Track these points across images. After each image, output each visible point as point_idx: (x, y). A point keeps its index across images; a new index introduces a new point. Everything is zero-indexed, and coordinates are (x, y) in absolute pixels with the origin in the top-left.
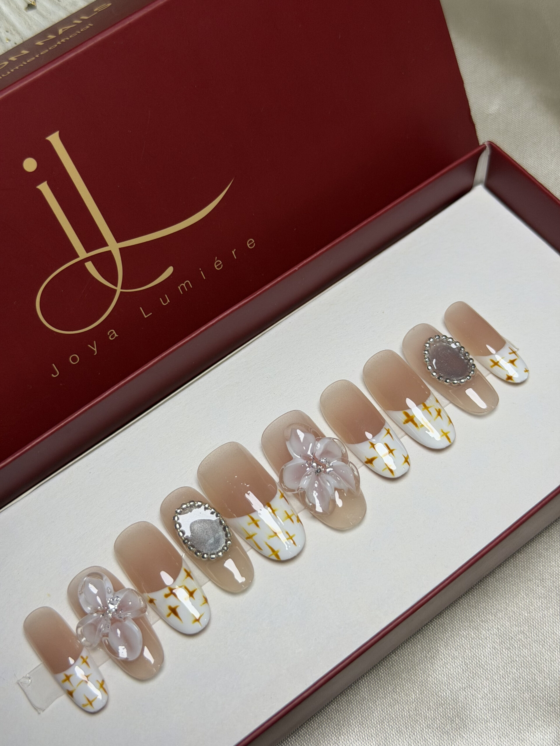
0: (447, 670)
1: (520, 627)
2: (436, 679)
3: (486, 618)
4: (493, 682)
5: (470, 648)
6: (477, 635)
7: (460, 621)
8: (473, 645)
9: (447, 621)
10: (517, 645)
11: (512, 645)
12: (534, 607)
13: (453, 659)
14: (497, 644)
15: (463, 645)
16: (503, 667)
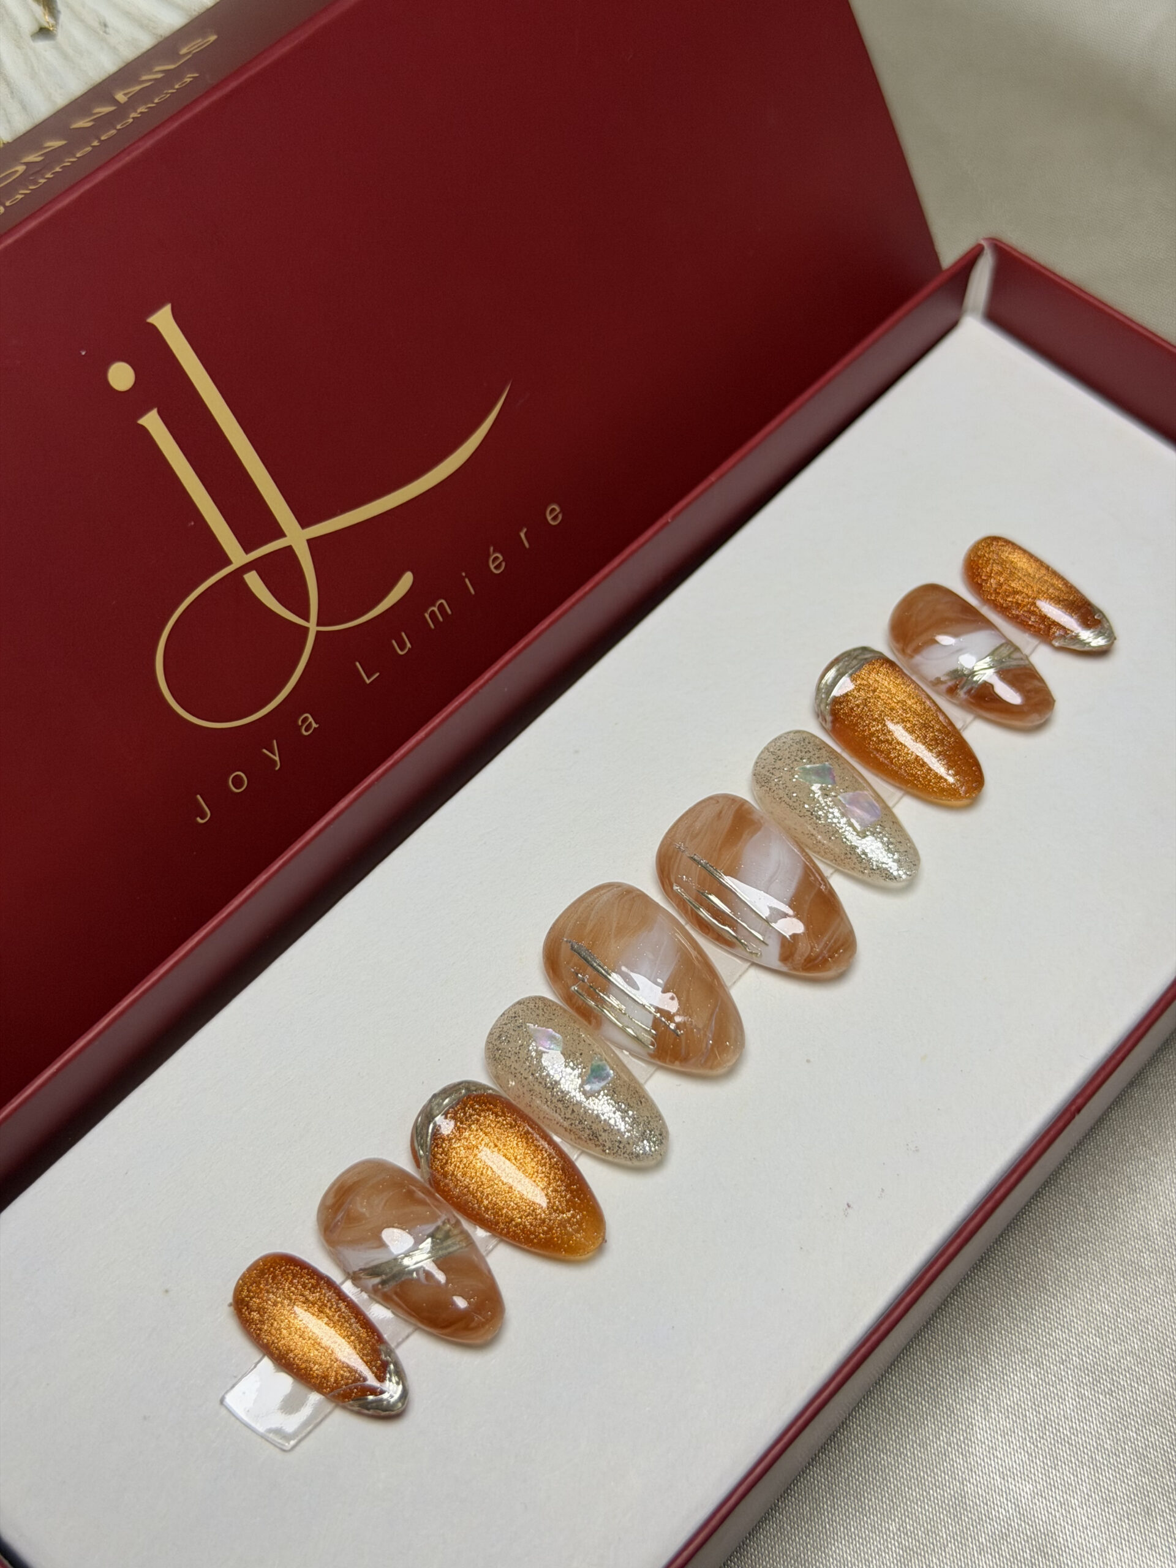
0: (998, 1463)
1: (1122, 1344)
2: (979, 1485)
3: (1051, 1338)
4: (1095, 1468)
5: (1034, 1407)
6: (1043, 1377)
7: (1002, 1353)
8: (1039, 1399)
9: (976, 1360)
10: (1127, 1381)
11: (1115, 1384)
12: (1142, 1297)
13: (1005, 1438)
14: (1086, 1388)
15: (1019, 1403)
16: (1108, 1432)
